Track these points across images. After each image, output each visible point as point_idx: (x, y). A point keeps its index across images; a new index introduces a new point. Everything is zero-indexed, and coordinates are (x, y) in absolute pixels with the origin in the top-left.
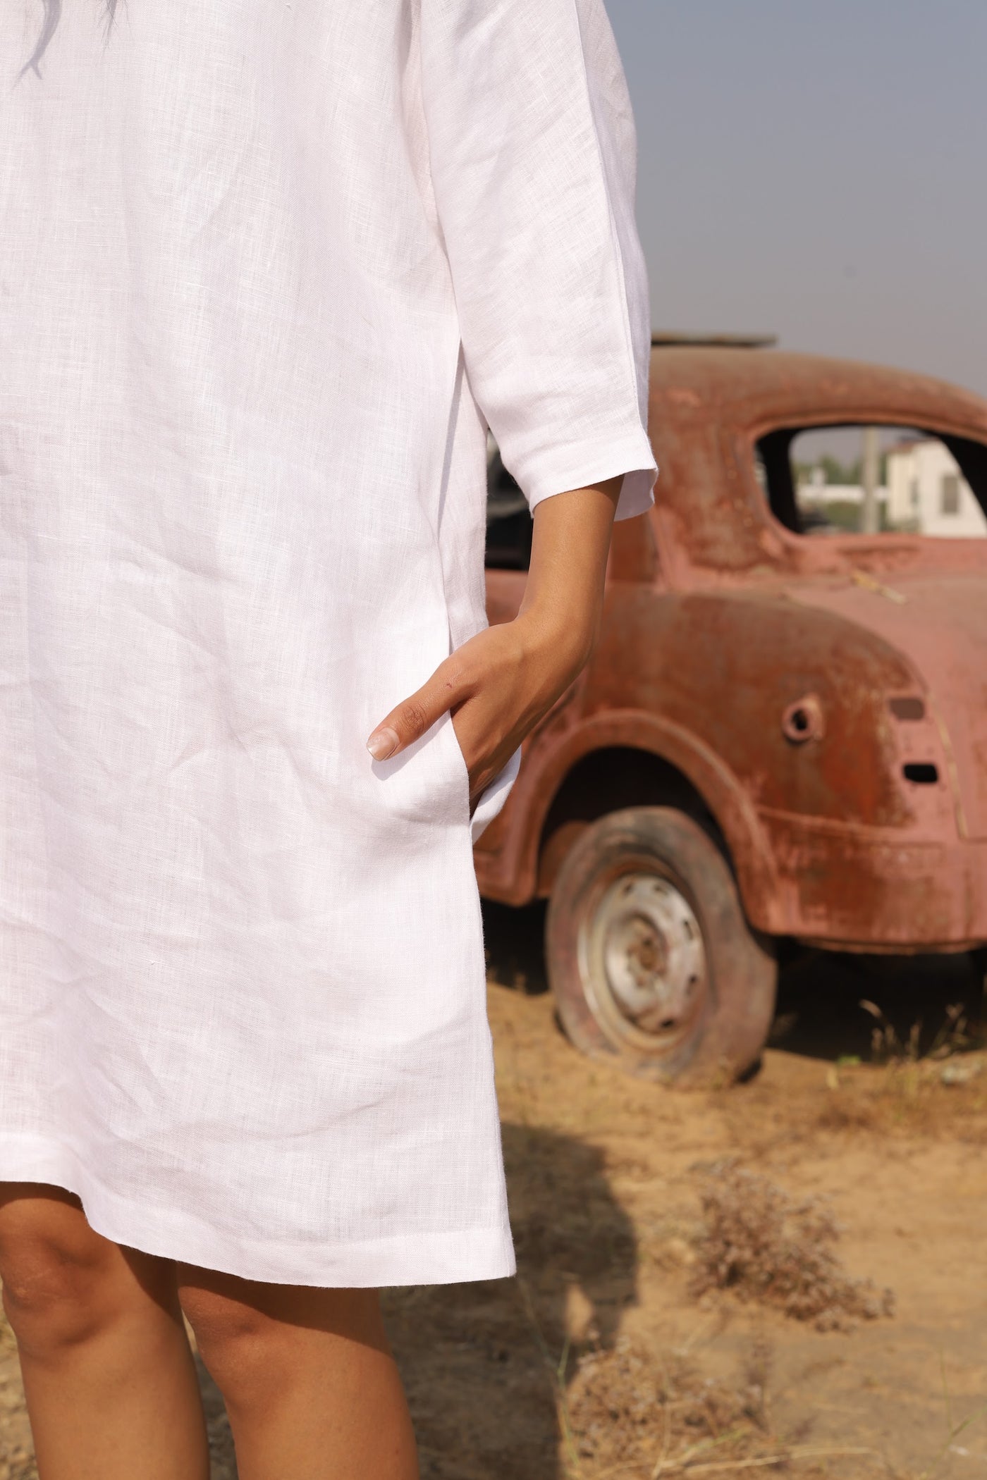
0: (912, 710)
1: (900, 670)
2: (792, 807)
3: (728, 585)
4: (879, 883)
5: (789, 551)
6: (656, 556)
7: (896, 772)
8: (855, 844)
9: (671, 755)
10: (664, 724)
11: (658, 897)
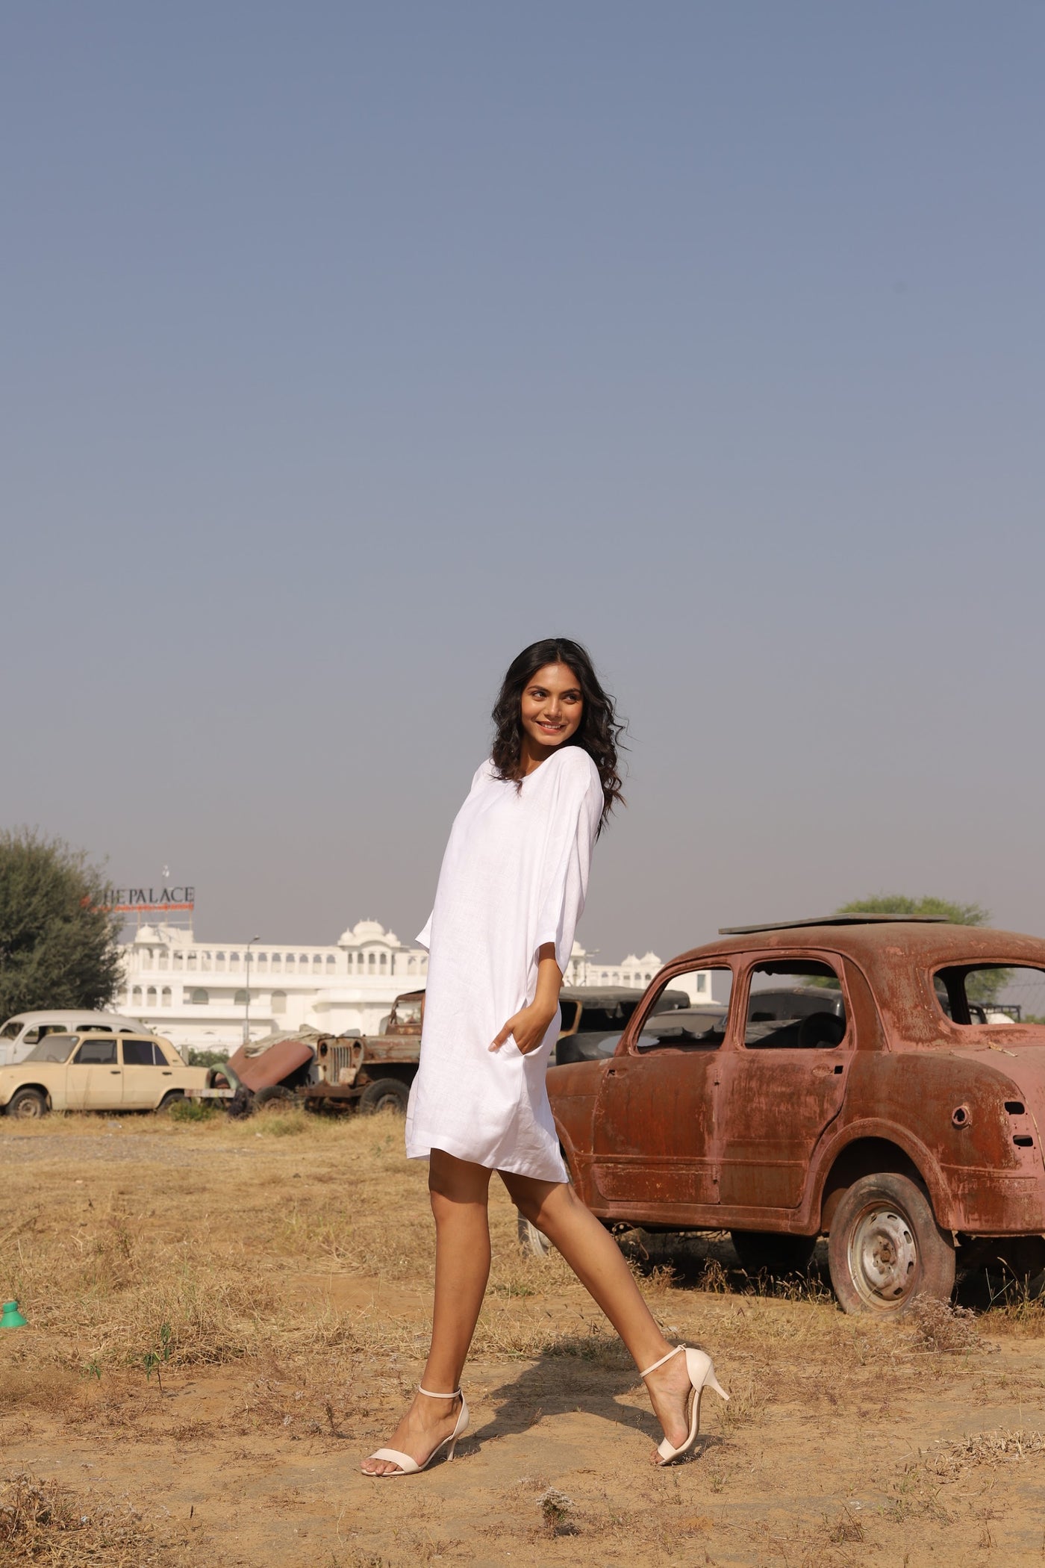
0: (1016, 1108)
1: (1010, 1087)
2: (958, 1163)
3: (922, 1049)
4: (1004, 1198)
5: (953, 1031)
6: (883, 1035)
7: (1010, 1140)
8: (992, 1179)
9: (894, 1139)
10: (890, 1123)
11: (890, 1221)
